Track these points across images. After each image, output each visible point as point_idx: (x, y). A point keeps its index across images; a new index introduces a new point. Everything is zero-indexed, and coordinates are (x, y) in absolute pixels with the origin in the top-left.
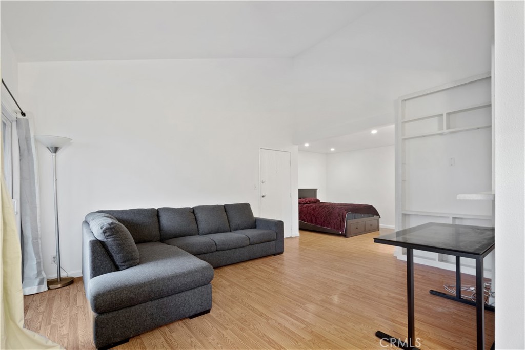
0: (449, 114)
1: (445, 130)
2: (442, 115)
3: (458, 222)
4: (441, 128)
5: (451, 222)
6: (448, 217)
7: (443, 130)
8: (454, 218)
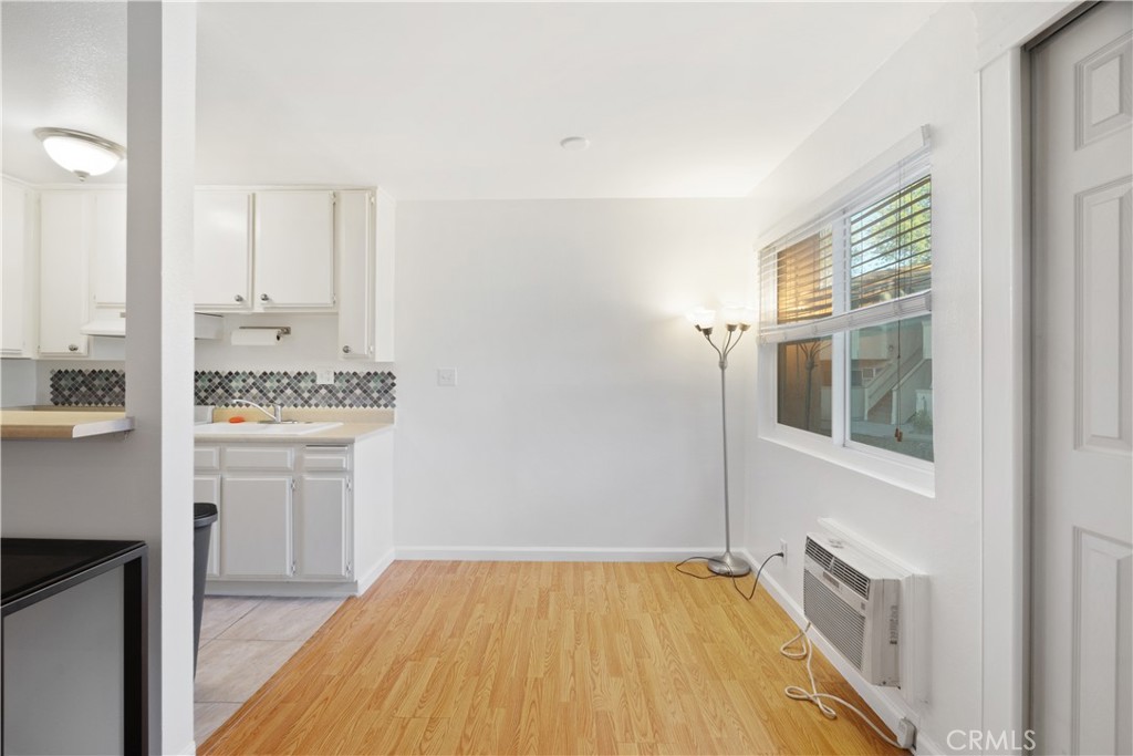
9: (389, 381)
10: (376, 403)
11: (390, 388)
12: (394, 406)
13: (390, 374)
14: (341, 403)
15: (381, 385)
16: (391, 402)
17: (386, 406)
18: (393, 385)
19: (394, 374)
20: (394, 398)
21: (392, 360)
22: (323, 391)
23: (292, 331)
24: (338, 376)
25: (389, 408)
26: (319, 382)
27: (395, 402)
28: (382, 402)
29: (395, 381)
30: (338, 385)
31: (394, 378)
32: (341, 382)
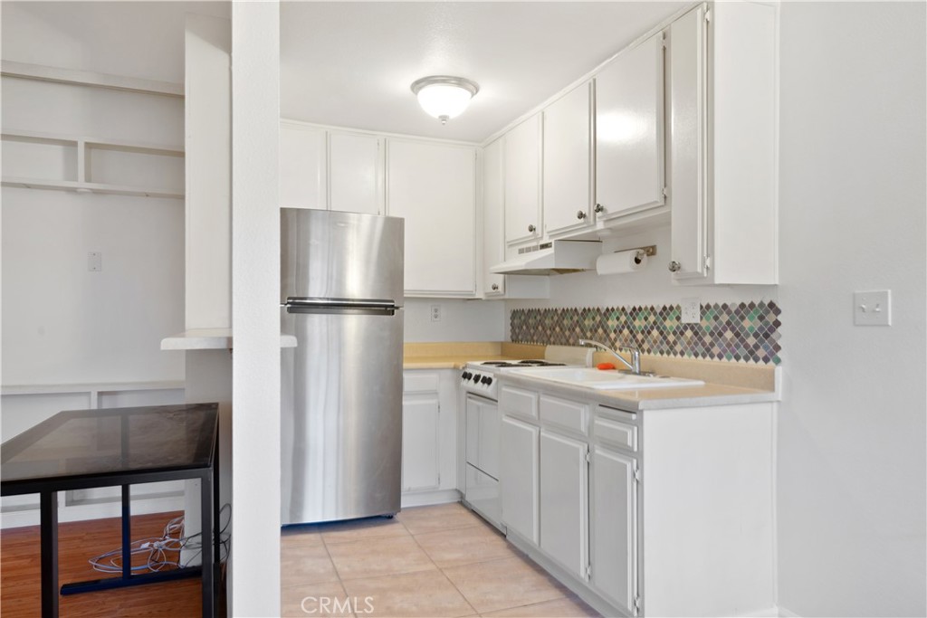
0: (89, 146)
1: (81, 183)
2: (74, 144)
3: (107, 404)
4: (71, 172)
5: (94, 406)
6: (89, 393)
7: (77, 180)
8: (100, 394)
9: (771, 318)
10: (751, 354)
11: (772, 330)
12: (778, 361)
13: (772, 305)
14: (708, 352)
15: (760, 324)
16: (772, 355)
17: (766, 360)
18: (777, 324)
19: (779, 305)
20: (778, 348)
21: (777, 283)
22: (689, 333)
23: (659, 250)
24: (705, 310)
25: (771, 363)
26: (685, 320)
27: (779, 354)
28: (761, 353)
29: (780, 318)
30: (704, 324)
31: (778, 312)
32: (708, 319)
